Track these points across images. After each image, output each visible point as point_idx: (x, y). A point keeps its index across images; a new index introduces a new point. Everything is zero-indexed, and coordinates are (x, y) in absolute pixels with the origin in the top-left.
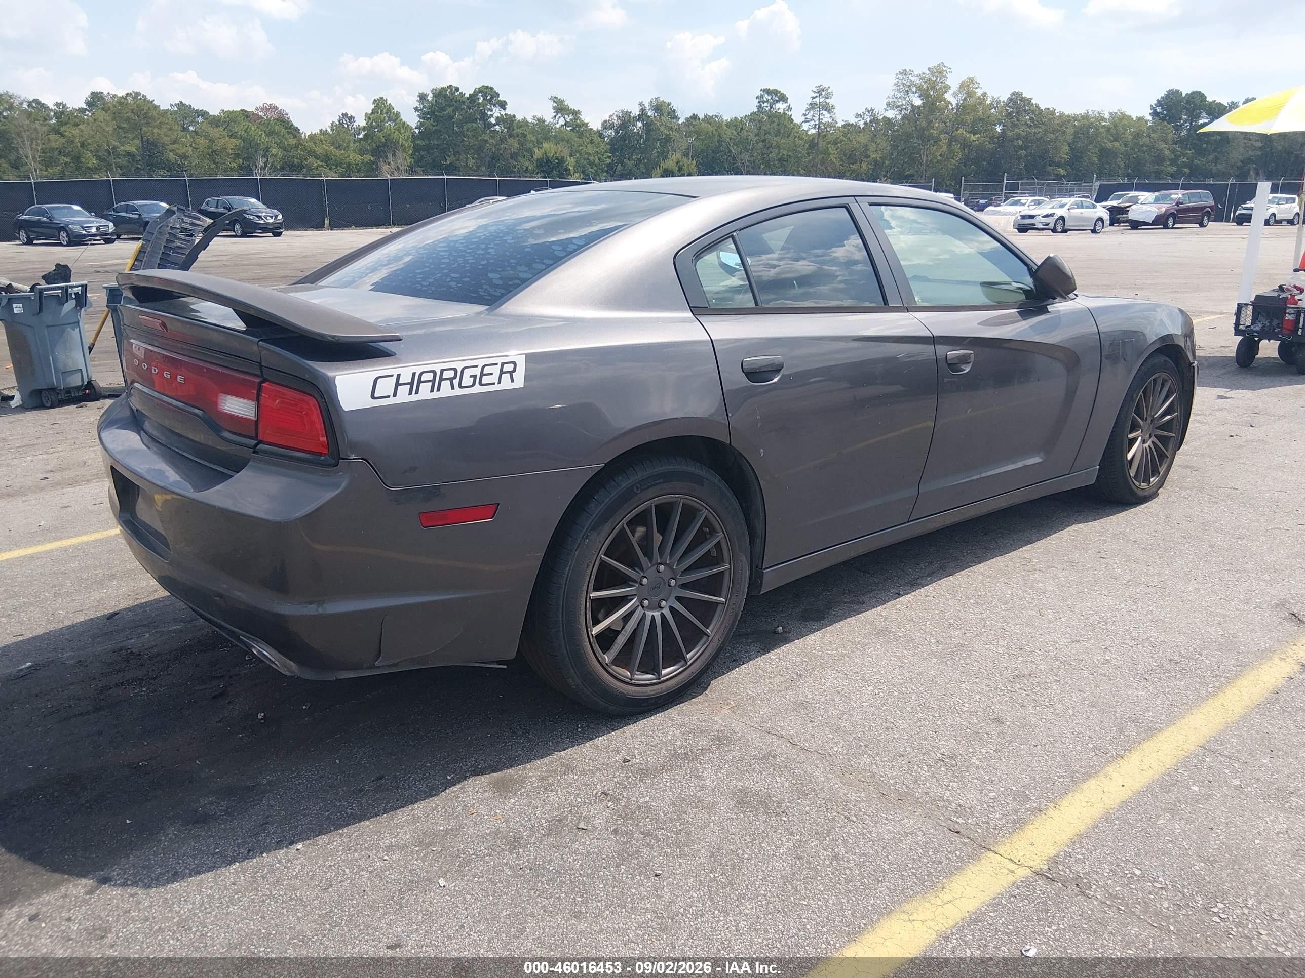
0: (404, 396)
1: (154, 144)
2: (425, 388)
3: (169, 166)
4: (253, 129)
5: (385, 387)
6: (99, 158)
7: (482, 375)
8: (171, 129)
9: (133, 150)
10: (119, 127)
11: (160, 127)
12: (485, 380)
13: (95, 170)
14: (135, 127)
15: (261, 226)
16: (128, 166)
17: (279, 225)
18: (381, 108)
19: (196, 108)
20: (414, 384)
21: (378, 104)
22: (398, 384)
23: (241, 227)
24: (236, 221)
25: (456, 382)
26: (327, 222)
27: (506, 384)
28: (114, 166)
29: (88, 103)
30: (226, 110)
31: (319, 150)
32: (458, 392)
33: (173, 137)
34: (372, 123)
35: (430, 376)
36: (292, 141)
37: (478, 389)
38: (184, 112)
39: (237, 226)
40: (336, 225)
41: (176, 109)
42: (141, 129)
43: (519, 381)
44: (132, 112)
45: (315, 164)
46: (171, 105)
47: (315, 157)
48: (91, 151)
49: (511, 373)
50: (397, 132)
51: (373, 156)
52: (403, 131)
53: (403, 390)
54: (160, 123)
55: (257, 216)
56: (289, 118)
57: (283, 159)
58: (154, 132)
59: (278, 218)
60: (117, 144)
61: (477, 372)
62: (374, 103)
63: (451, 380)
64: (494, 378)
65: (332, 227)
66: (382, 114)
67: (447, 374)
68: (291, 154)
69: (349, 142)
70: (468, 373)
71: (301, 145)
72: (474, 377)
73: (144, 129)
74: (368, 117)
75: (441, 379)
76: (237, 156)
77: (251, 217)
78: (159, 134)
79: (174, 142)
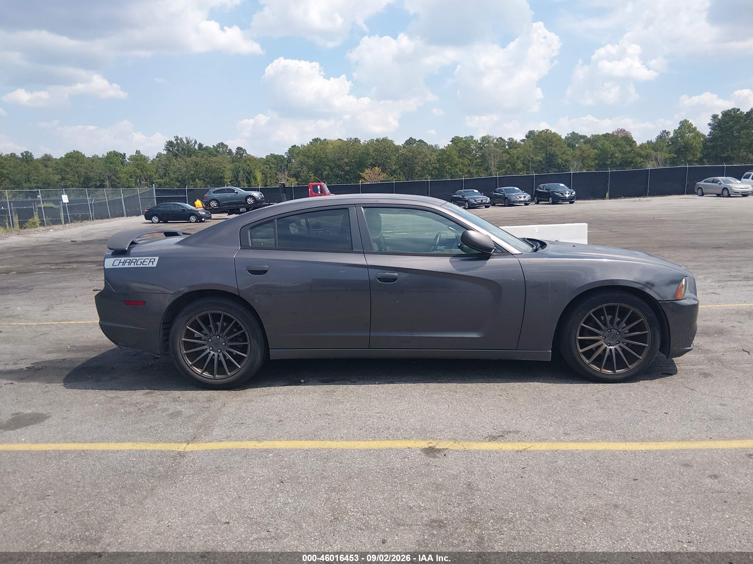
0: (121, 266)
1: (553, 155)
2: (127, 264)
3: (558, 166)
4: (607, 143)
5: (117, 263)
6: (524, 164)
7: (144, 262)
8: (561, 147)
9: (541, 159)
10: (536, 148)
11: (556, 146)
12: (144, 263)
13: (521, 170)
14: (544, 147)
15: (562, 198)
16: (537, 167)
17: (572, 198)
18: (685, 125)
19: (580, 134)
20: (124, 263)
21: (683, 124)
22: (120, 262)
23: (552, 199)
24: (550, 196)
25: (136, 263)
26: (607, 194)
27: (151, 265)
28: (530, 167)
29: (527, 137)
30: (594, 134)
31: (643, 153)
32: (136, 266)
33: (562, 151)
34: (677, 135)
35: (129, 261)
36: (628, 149)
37: (142, 266)
38: (574, 137)
39: (550, 199)
40: (613, 196)
41: (570, 136)
42: (546, 148)
43: (155, 265)
44: (544, 140)
45: (640, 161)
46: (568, 134)
47: (641, 157)
48: (521, 161)
49: (153, 262)
50: (693, 139)
51: (676, 154)
52: (697, 138)
53: (121, 264)
54: (557, 144)
55: (561, 193)
56: (631, 136)
57: (622, 158)
58: (552, 149)
59: (573, 194)
60: (533, 156)
61: (142, 261)
62: (680, 123)
63: (134, 262)
64: (147, 263)
65: (611, 198)
66: (684, 129)
67: (133, 261)
68: (627, 156)
69: (663, 146)
70: (140, 261)
71: (634, 150)
72: (141, 262)
73: (548, 148)
74: (675, 131)
75: (132, 262)
76: (596, 159)
77: (558, 194)
78: (555, 150)
79: (564, 153)
